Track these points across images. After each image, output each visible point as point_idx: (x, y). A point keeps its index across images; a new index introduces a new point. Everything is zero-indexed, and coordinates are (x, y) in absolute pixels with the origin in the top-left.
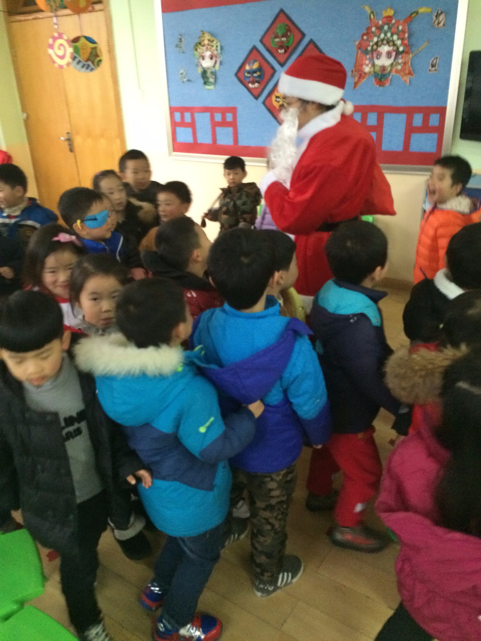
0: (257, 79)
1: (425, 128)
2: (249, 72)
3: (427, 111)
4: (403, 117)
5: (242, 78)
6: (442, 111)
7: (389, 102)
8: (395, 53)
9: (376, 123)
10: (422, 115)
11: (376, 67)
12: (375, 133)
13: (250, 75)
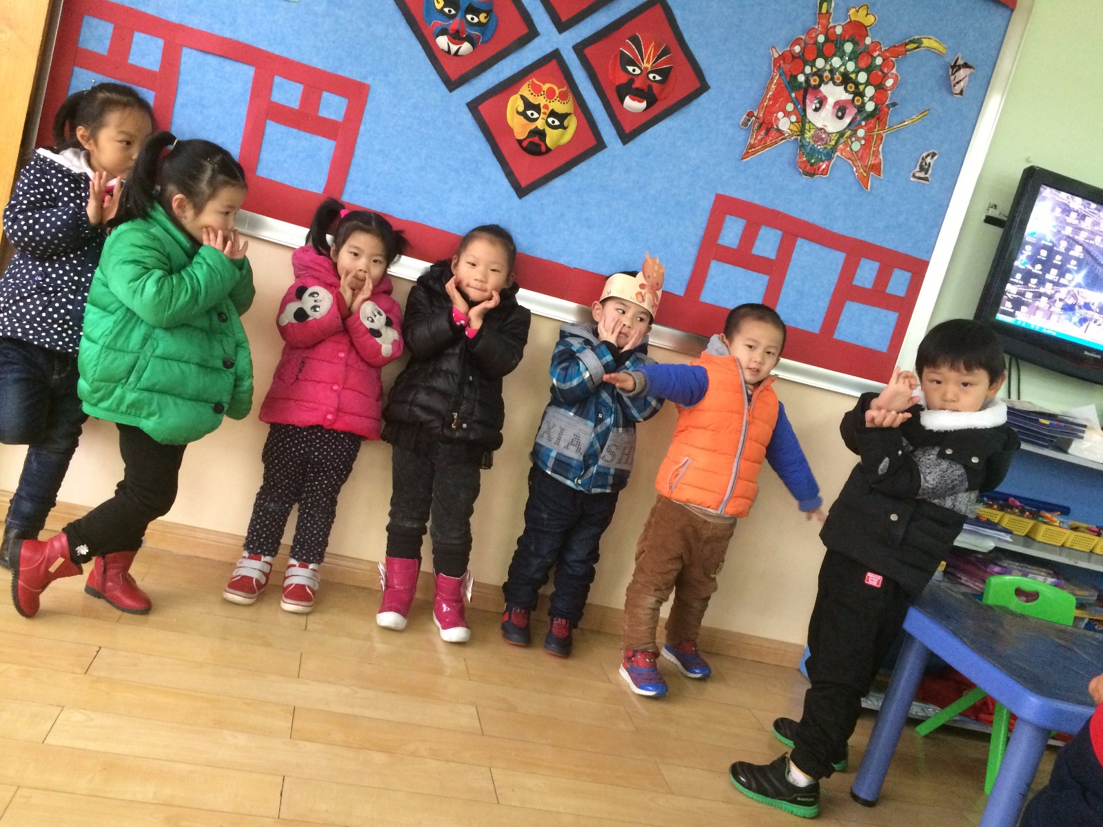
0: (473, 31)
1: (877, 296)
3: (889, 260)
4: (836, 259)
5: (417, 11)
6: (918, 268)
7: (813, 215)
8: (856, 111)
9: (773, 256)
10: (876, 265)
11: (807, 126)
12: (765, 278)
13: (452, 12)
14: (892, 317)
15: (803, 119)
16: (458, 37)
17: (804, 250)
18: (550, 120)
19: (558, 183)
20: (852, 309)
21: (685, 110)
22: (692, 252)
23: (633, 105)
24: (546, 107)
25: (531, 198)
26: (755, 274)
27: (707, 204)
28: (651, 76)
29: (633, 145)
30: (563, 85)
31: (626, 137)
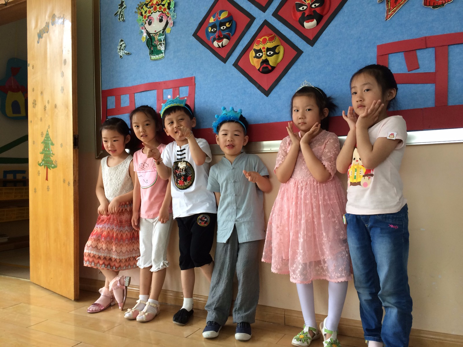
0: (226, 33)
2: (214, 26)
5: (204, 38)
13: (215, 29)
16: (220, 39)
18: (268, 53)
19: (283, 81)
21: (341, 12)
23: (310, 25)
24: (264, 48)
25: (272, 94)
27: (372, 55)
28: (313, 6)
29: (319, 44)
30: (272, 35)
31: (312, 42)
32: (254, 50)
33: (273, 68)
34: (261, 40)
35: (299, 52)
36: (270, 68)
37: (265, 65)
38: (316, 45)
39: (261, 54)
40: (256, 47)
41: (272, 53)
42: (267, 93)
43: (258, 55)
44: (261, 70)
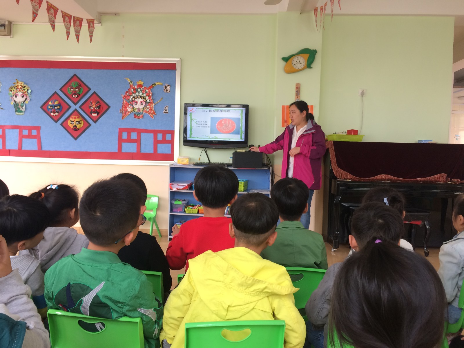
0: (57, 111)
1: (164, 141)
2: (51, 106)
3: (164, 133)
4: (152, 135)
5: (46, 110)
6: (172, 133)
7: (143, 127)
8: (145, 103)
9: (136, 138)
10: (162, 134)
11: (135, 109)
12: (136, 144)
13: (52, 108)
14: (170, 145)
15: (133, 108)
16: (54, 112)
17: (143, 135)
18: (77, 123)
19: (83, 135)
20: (159, 145)
21: (106, 113)
22: (117, 142)
23: (94, 115)
24: (75, 121)
25: (78, 140)
26: (133, 143)
27: (117, 131)
28: (96, 108)
29: (97, 123)
30: (78, 115)
31: (95, 122)
32: (71, 121)
33: (79, 129)
34: (74, 117)
35: (90, 125)
36: (77, 129)
37: (75, 128)
38: (96, 123)
39: (73, 123)
40: (71, 119)
41: (78, 123)
42: (76, 139)
43: (72, 123)
44: (73, 129)
